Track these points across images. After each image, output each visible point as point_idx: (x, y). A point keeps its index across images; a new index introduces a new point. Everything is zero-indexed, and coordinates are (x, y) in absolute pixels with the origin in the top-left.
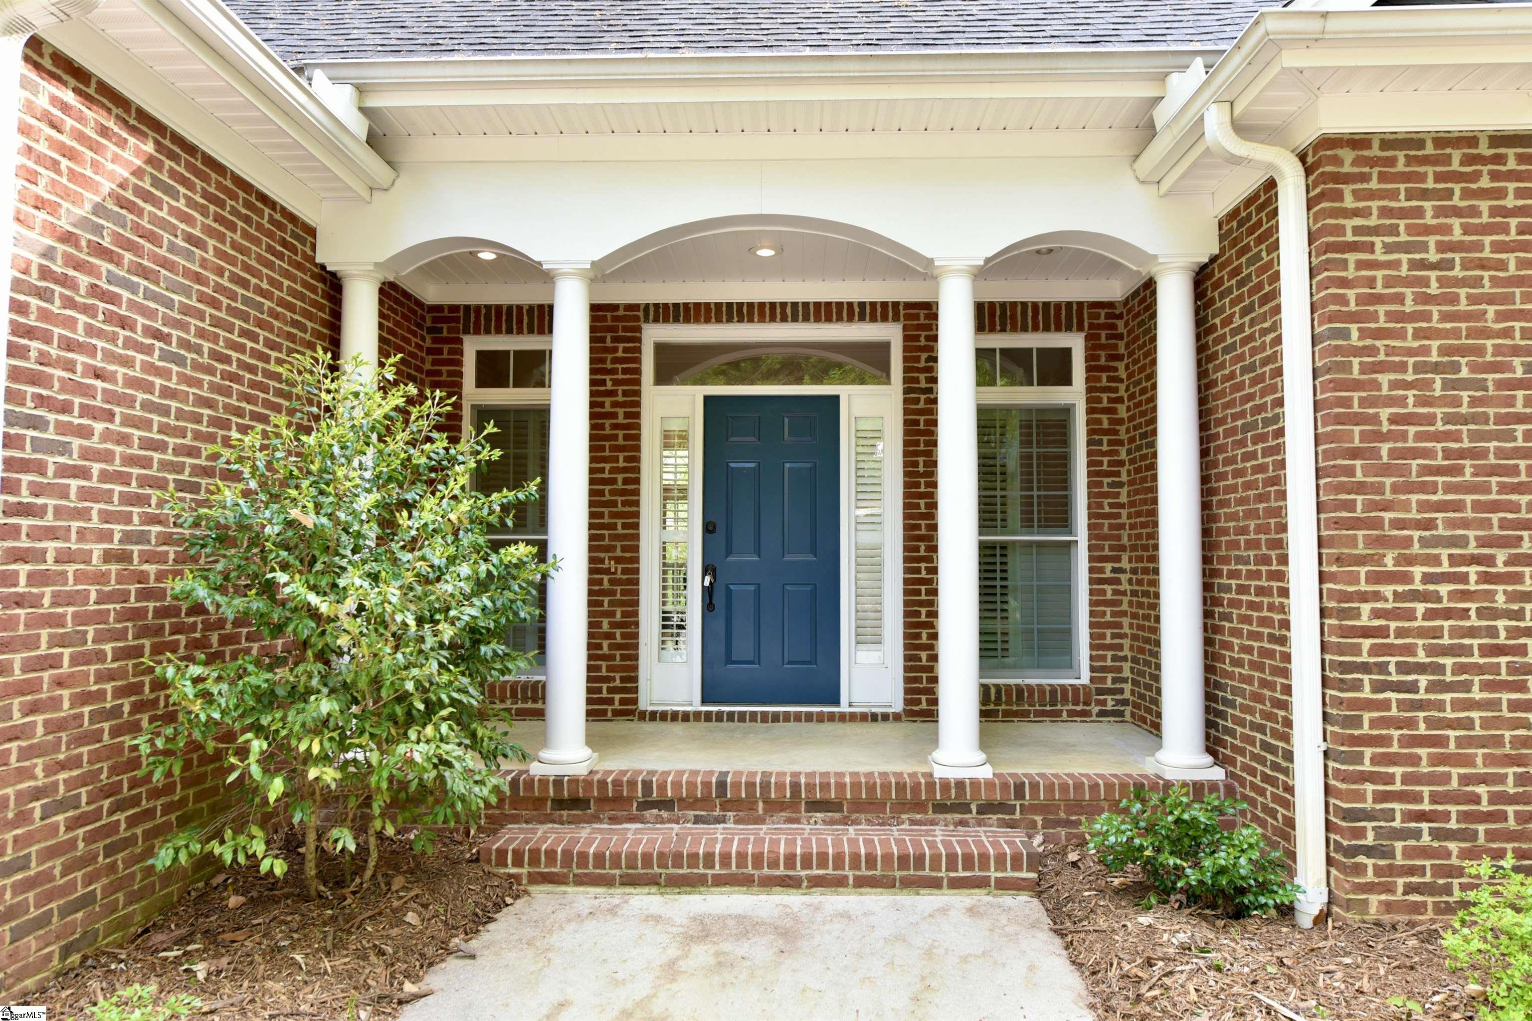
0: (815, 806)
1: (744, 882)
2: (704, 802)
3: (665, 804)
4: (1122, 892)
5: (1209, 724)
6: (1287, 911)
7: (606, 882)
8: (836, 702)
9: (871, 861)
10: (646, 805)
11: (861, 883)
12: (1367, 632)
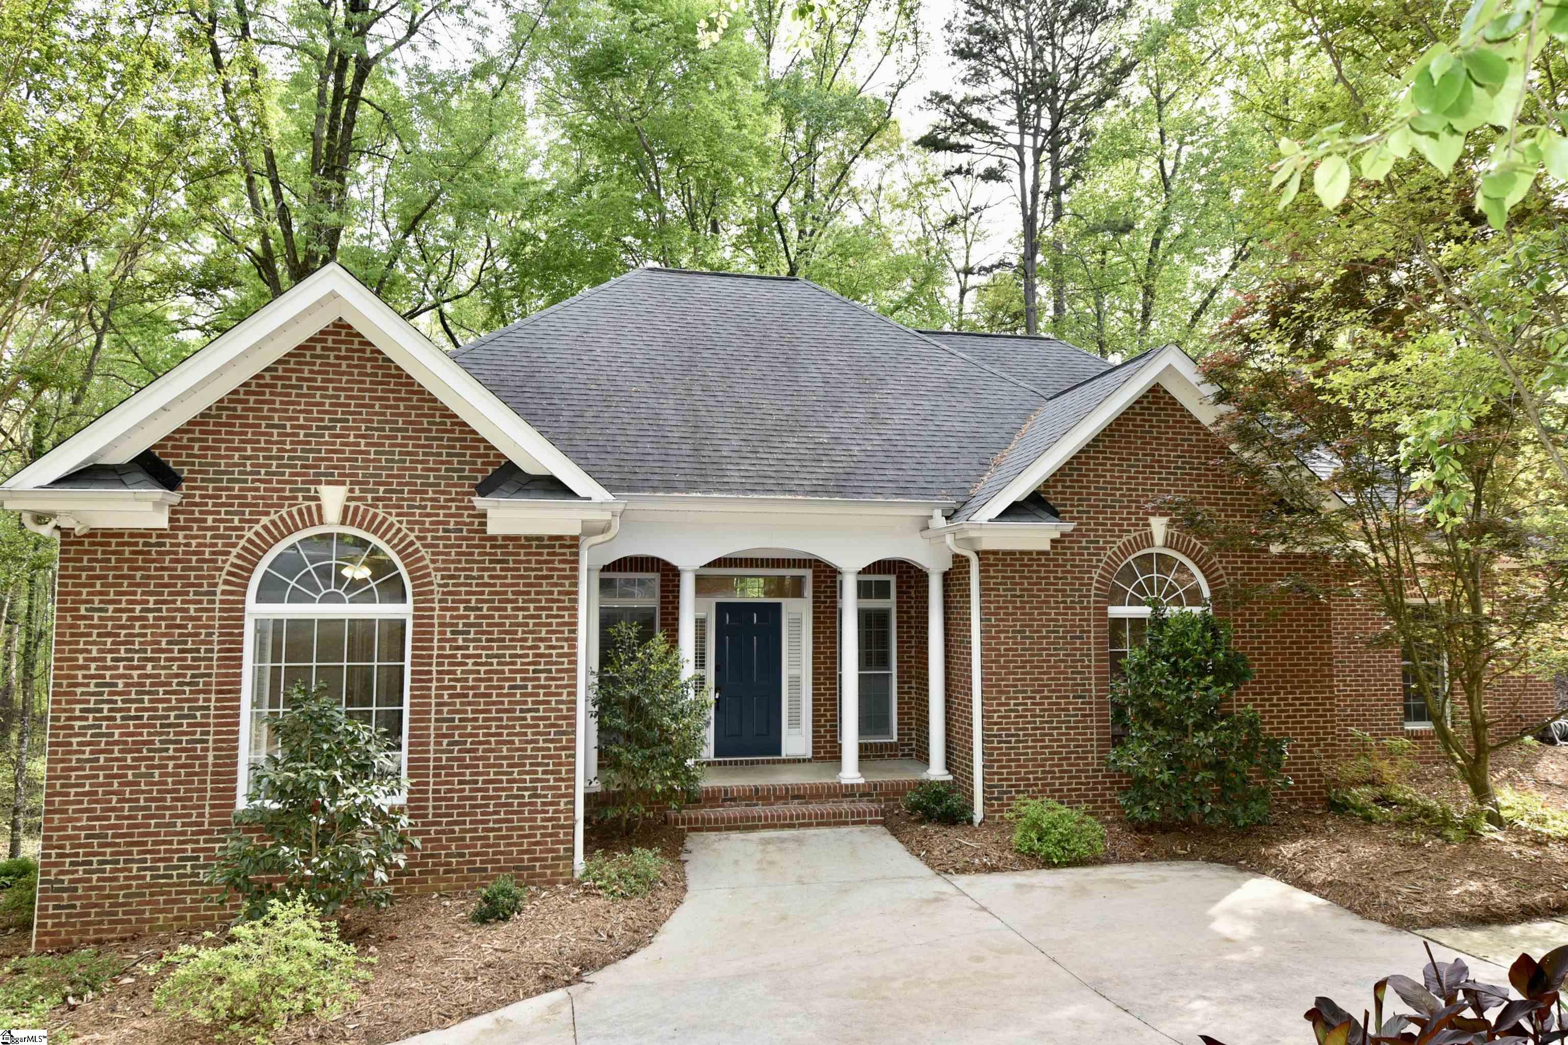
0: (795, 797)
1: (773, 826)
2: (749, 798)
3: (733, 799)
4: (916, 821)
5: (947, 758)
6: (970, 822)
7: (718, 829)
8: (779, 754)
9: (822, 816)
10: (725, 800)
11: (819, 824)
12: (996, 724)
